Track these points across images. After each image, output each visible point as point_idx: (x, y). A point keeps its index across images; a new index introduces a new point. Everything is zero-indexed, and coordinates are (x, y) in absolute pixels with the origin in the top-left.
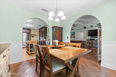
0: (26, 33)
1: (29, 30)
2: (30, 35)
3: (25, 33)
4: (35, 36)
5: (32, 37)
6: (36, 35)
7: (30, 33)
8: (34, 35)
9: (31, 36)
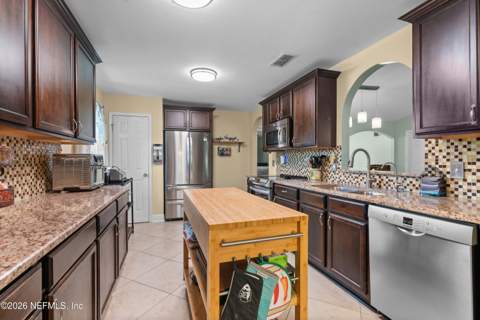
0: (191, 130)
1: (206, 110)
2: (212, 141)
3: (185, 130)
4: (234, 149)
5: (222, 153)
6: (240, 144)
7: (209, 131)
8: (232, 141)
9: (216, 147)
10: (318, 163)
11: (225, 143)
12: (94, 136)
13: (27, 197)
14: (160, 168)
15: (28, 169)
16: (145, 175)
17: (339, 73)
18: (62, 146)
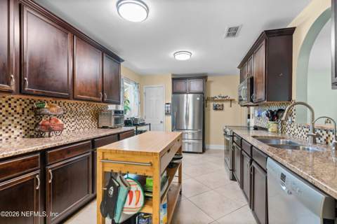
1: (203, 78)
4: (226, 105)
5: (216, 109)
6: (231, 100)
8: (224, 99)
9: (210, 104)
10: (273, 116)
11: (217, 101)
12: (120, 100)
13: (86, 129)
14: (170, 118)
15: (87, 117)
16: (161, 122)
17: (294, 28)
18: (109, 106)
